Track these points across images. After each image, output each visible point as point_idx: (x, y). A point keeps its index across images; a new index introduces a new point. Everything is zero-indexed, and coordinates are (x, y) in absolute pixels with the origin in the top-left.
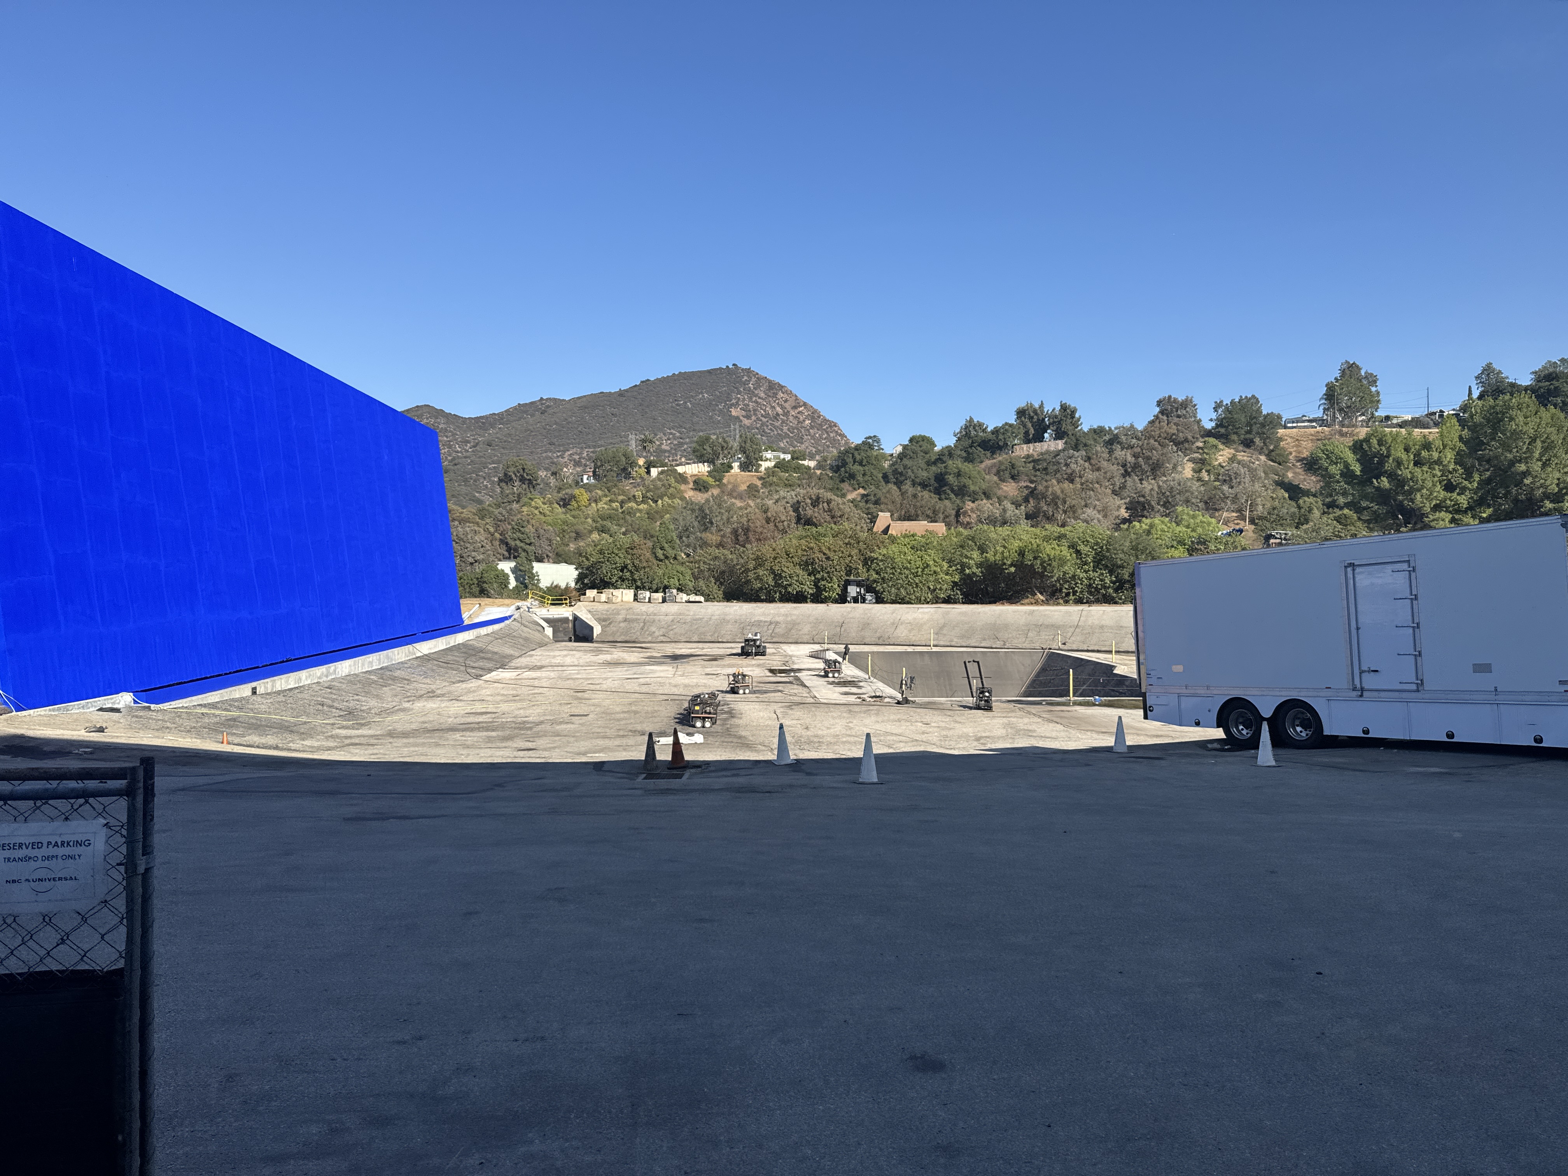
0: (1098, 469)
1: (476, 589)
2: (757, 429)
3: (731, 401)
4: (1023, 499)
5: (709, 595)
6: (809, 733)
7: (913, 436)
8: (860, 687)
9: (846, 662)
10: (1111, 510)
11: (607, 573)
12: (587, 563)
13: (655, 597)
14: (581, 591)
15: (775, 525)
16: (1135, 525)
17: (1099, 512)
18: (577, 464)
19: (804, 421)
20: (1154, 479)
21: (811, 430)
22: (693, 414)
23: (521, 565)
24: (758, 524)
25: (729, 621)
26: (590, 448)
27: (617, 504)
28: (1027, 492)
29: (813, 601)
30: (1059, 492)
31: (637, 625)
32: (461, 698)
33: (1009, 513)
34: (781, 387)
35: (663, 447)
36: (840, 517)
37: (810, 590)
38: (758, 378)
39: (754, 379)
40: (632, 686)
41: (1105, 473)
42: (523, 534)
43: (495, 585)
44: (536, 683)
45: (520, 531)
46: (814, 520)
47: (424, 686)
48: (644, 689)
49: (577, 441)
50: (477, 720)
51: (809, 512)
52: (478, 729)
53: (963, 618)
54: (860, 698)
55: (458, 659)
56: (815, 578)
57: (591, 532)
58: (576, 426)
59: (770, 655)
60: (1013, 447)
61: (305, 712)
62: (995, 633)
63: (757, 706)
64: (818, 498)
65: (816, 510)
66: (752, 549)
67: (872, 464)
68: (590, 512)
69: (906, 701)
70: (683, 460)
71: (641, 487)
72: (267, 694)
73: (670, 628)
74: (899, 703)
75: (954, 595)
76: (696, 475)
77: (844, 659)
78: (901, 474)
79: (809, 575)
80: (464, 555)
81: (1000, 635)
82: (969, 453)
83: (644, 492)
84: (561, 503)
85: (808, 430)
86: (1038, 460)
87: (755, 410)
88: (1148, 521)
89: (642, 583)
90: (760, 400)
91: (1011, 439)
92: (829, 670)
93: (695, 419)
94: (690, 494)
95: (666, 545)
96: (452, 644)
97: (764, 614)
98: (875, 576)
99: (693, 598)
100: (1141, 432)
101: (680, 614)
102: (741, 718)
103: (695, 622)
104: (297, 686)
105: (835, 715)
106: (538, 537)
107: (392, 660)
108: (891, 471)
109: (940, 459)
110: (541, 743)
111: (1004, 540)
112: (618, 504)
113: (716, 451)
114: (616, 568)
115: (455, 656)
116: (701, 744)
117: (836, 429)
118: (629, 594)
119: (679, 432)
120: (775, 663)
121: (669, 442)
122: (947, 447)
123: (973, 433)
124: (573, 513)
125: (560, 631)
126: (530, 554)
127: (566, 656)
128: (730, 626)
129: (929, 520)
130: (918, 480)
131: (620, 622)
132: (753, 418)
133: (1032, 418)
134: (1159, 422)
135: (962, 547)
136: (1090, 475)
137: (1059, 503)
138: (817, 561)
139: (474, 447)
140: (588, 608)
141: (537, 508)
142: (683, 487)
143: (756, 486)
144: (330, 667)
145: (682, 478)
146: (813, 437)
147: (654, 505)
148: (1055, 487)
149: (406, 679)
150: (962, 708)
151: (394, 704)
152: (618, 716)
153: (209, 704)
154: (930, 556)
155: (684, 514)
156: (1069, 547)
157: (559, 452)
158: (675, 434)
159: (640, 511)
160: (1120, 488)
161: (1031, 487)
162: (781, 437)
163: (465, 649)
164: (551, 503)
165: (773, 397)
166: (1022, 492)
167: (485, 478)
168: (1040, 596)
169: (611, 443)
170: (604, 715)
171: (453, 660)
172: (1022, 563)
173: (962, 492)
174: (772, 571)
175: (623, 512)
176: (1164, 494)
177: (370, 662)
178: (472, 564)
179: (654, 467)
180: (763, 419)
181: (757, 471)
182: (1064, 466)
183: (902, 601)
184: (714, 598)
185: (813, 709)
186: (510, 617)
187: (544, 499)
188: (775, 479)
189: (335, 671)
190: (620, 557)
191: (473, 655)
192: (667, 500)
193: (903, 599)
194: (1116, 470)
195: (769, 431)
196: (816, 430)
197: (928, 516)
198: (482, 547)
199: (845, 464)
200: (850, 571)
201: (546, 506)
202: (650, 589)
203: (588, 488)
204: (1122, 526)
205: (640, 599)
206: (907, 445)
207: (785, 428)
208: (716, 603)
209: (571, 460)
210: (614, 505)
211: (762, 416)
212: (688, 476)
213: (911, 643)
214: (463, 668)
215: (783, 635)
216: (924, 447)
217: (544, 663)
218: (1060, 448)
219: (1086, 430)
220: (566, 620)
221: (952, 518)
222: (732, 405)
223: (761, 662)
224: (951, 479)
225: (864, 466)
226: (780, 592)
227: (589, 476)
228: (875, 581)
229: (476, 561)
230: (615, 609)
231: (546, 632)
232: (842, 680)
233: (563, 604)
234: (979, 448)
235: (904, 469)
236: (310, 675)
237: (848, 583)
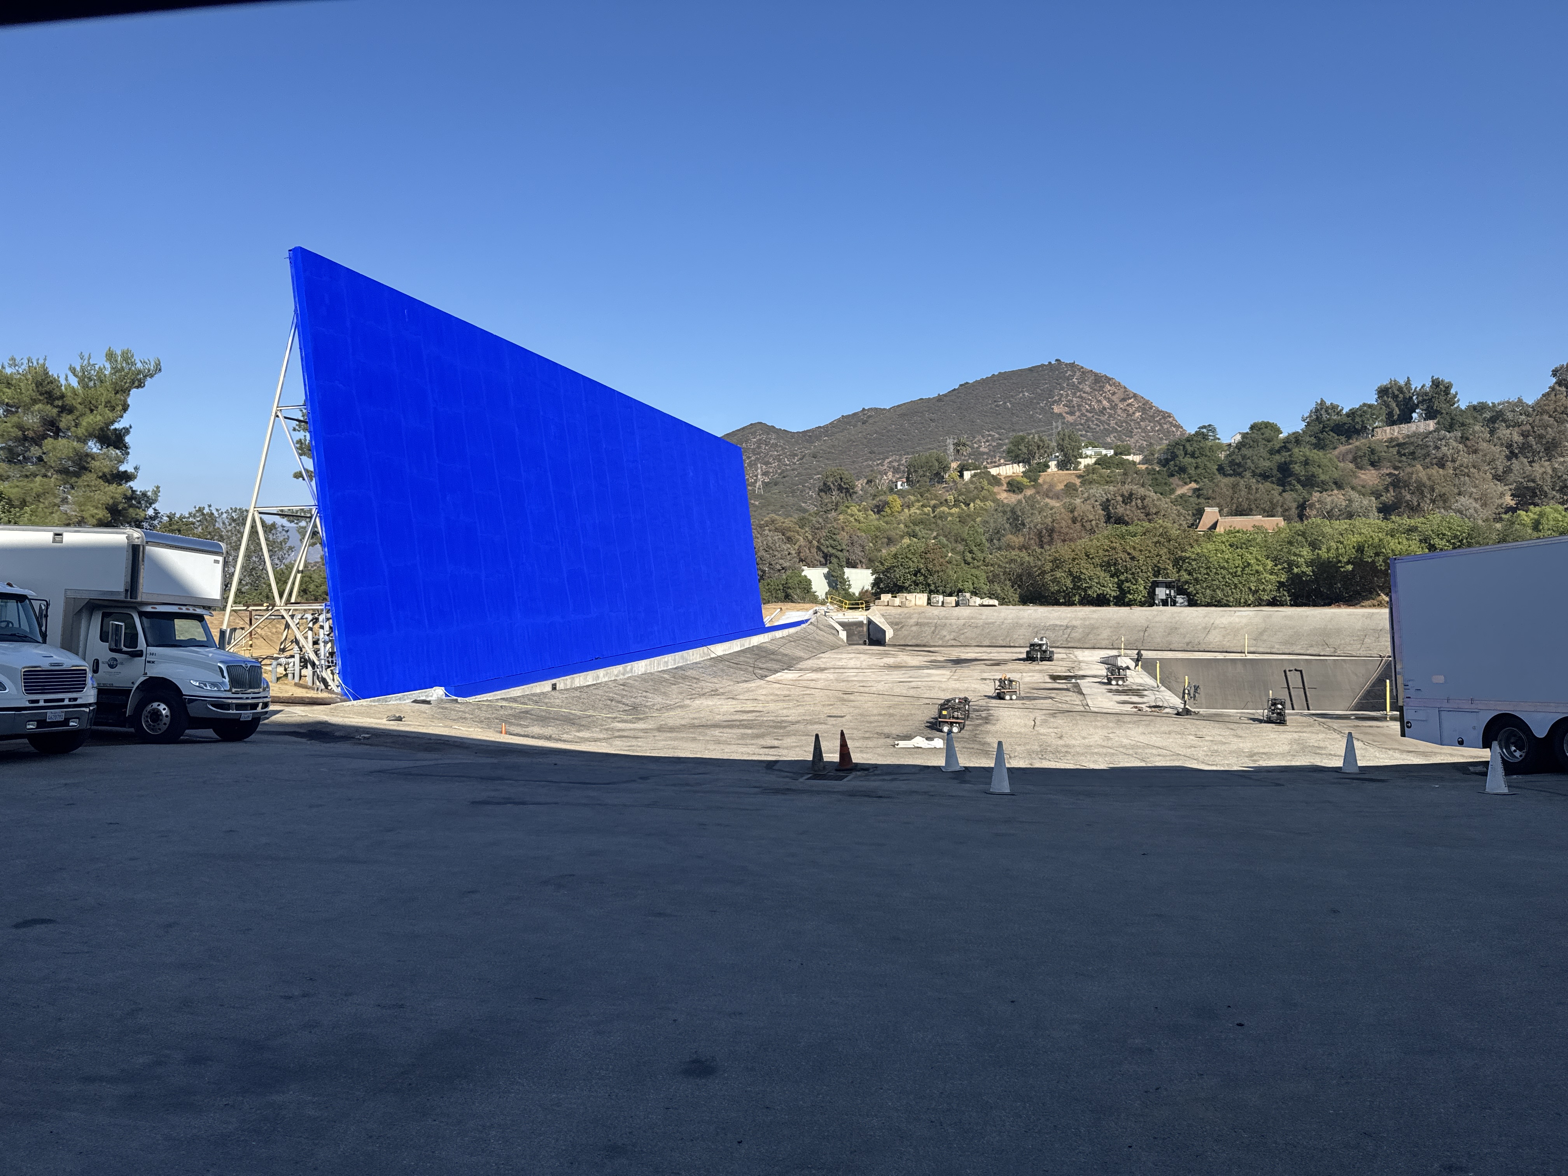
0: (1475, 452)
1: (781, 595)
2: (1082, 425)
3: (1053, 397)
4: (1384, 489)
5: (1004, 599)
6: (1061, 742)
7: (1254, 423)
8: (1142, 696)
9: (1139, 668)
10: (1492, 498)
11: (900, 577)
12: (881, 567)
13: (948, 601)
14: (877, 596)
15: (1083, 525)
16: (1519, 515)
17: (1476, 500)
18: (896, 471)
19: (1134, 413)
20: (1549, 460)
21: (1141, 423)
22: (1012, 414)
23: (834, 571)
24: (1064, 524)
25: (1022, 626)
26: (908, 454)
27: (928, 508)
28: (1390, 480)
29: (1116, 604)
30: (1425, 479)
31: (928, 629)
32: (737, 697)
33: (1356, 505)
34: (1108, 380)
35: (981, 449)
36: (1155, 514)
37: (1111, 591)
38: (1083, 372)
39: (1078, 374)
40: (899, 690)
41: (1485, 455)
42: (835, 541)
43: (798, 591)
44: (812, 684)
45: (832, 538)
46: (1126, 518)
47: (710, 685)
48: (912, 692)
49: (896, 449)
50: (741, 718)
51: (1121, 510)
52: (738, 727)
53: (1287, 622)
54: (1136, 707)
55: (748, 660)
56: (1119, 580)
57: (902, 537)
58: (895, 433)
59: (1058, 660)
60: (1373, 431)
61: (593, 706)
62: (1325, 639)
63: (1018, 713)
64: (1131, 494)
65: (1128, 507)
66: (1050, 552)
67: (1206, 456)
68: (902, 518)
69: (1187, 712)
70: (1002, 461)
71: (954, 491)
72: (566, 690)
73: (961, 632)
74: (1178, 714)
75: (1280, 597)
76: (1011, 476)
77: (1137, 665)
78: (1239, 465)
79: (1112, 576)
80: (773, 563)
81: (1331, 641)
82: (1319, 439)
83: (956, 496)
84: (876, 510)
85: (1138, 423)
86: (1404, 444)
87: (1079, 406)
88: (1537, 509)
89: (936, 587)
90: (1084, 395)
91: (1371, 421)
92: (1112, 677)
93: (1015, 419)
94: (1004, 496)
95: (975, 549)
96: (747, 646)
97: (1060, 618)
98: (1187, 577)
99: (987, 601)
100: (1533, 407)
101: (972, 618)
102: (994, 724)
103: (987, 626)
104: (595, 682)
105: (1099, 724)
106: (852, 543)
107: (687, 660)
108: (1227, 462)
109: (1285, 447)
110: (789, 741)
111: (1342, 534)
112: (930, 509)
113: (1031, 450)
114: (909, 573)
115: (747, 657)
116: (940, 748)
117: (1171, 420)
118: (921, 599)
119: (998, 433)
120: (1059, 669)
121: (988, 444)
122: (1294, 434)
123: (1325, 416)
124: (886, 519)
125: (855, 635)
126: (841, 560)
127: (851, 658)
128: (1022, 631)
129: (1266, 514)
130: (1258, 471)
131: (911, 626)
132: (1077, 414)
133: (1397, 396)
134: (1555, 395)
135: (1290, 543)
136: (1465, 458)
137: (1426, 491)
138: (1120, 561)
139: (801, 459)
140: (882, 612)
141: (852, 515)
142: (996, 489)
143: (1075, 485)
144: (626, 666)
145: (996, 480)
146: (1144, 430)
147: (965, 508)
148: (1420, 472)
149: (695, 678)
150: (1251, 722)
151: (677, 701)
152: (872, 718)
153: (511, 698)
154: (1251, 553)
155: (995, 516)
156: (1421, 541)
157: (879, 460)
158: (994, 435)
159: (952, 515)
160: (1504, 472)
161: (1395, 475)
162: (1107, 432)
163: (759, 652)
164: (866, 510)
165: (1100, 390)
166: (1384, 480)
167: (810, 489)
168: (1384, 597)
169: (930, 449)
170: (859, 717)
171: (744, 662)
172: (1361, 560)
173: (1310, 482)
174: (1070, 573)
175: (934, 517)
176: (1559, 478)
177: (665, 662)
178: (779, 570)
179: (967, 470)
180: (1088, 414)
181: (1075, 469)
182: (1434, 449)
183: (1219, 604)
184: (1010, 602)
185: (1078, 718)
186: (807, 621)
187: (860, 506)
188: (1095, 476)
189: (631, 669)
190: (913, 562)
191: (764, 657)
192: (979, 503)
193: (1219, 601)
194: (1499, 452)
195: (1095, 427)
196: (1147, 422)
197: (1264, 510)
198: (789, 554)
199: (1174, 456)
200: (1159, 571)
201: (861, 513)
202: (944, 593)
203: (901, 494)
204: (1503, 516)
205: (933, 603)
206: (1247, 433)
207: (1112, 423)
208: (1011, 607)
209: (890, 468)
210: (926, 510)
211: (1087, 411)
212: (1002, 478)
213: (1225, 650)
214: (751, 669)
215: (1079, 640)
216: (1267, 435)
217: (828, 665)
218: (1432, 428)
219: (1463, 407)
220: (860, 624)
221: (1294, 512)
222: (1055, 402)
223: (1046, 667)
224: (1297, 468)
225: (1197, 458)
226: (1080, 595)
227: (903, 483)
228: (1186, 582)
229: (783, 569)
230: (907, 613)
231: (840, 636)
232: (1126, 688)
233: (859, 608)
234: (1331, 433)
235: (1243, 459)
236: (607, 673)
237: (1155, 584)
